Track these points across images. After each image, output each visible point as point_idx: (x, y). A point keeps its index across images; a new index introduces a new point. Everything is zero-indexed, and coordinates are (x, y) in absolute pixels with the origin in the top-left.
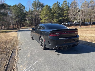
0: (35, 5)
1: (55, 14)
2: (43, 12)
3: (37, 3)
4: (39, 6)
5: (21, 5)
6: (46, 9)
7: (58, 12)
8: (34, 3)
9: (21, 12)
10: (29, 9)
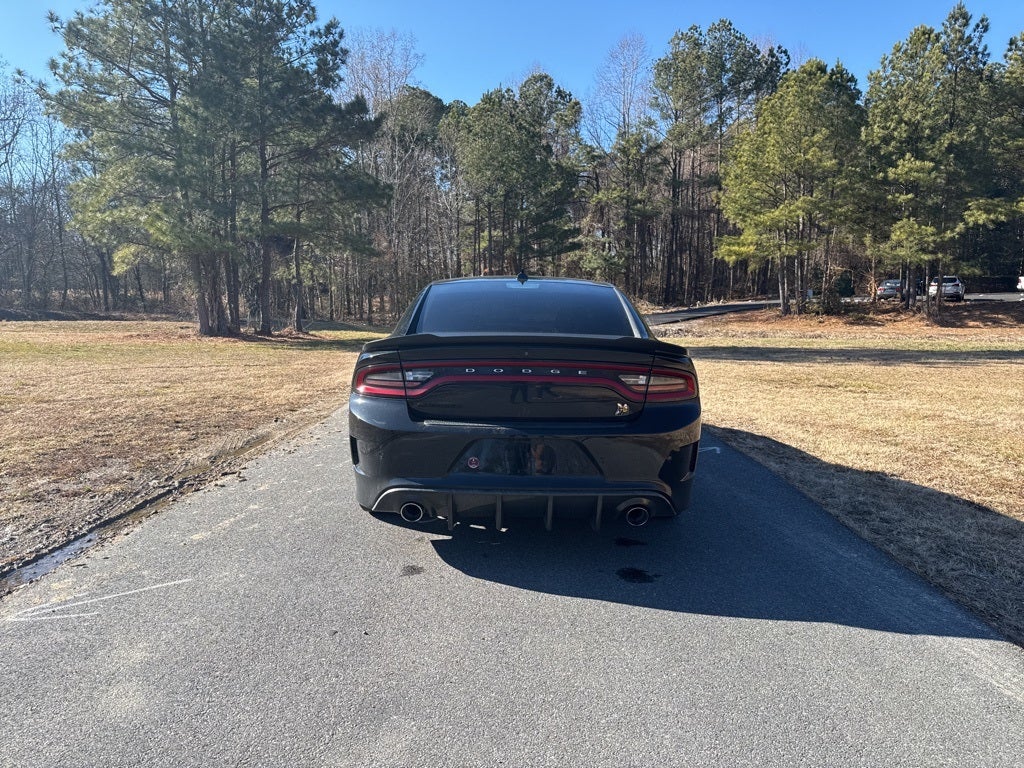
0: (688, 75)
1: (907, 167)
2: (760, 150)
3: (706, 49)
4: (733, 83)
5: (550, 85)
6: (794, 115)
7: (945, 140)
8: (675, 56)
9: (529, 159)
10: (621, 124)
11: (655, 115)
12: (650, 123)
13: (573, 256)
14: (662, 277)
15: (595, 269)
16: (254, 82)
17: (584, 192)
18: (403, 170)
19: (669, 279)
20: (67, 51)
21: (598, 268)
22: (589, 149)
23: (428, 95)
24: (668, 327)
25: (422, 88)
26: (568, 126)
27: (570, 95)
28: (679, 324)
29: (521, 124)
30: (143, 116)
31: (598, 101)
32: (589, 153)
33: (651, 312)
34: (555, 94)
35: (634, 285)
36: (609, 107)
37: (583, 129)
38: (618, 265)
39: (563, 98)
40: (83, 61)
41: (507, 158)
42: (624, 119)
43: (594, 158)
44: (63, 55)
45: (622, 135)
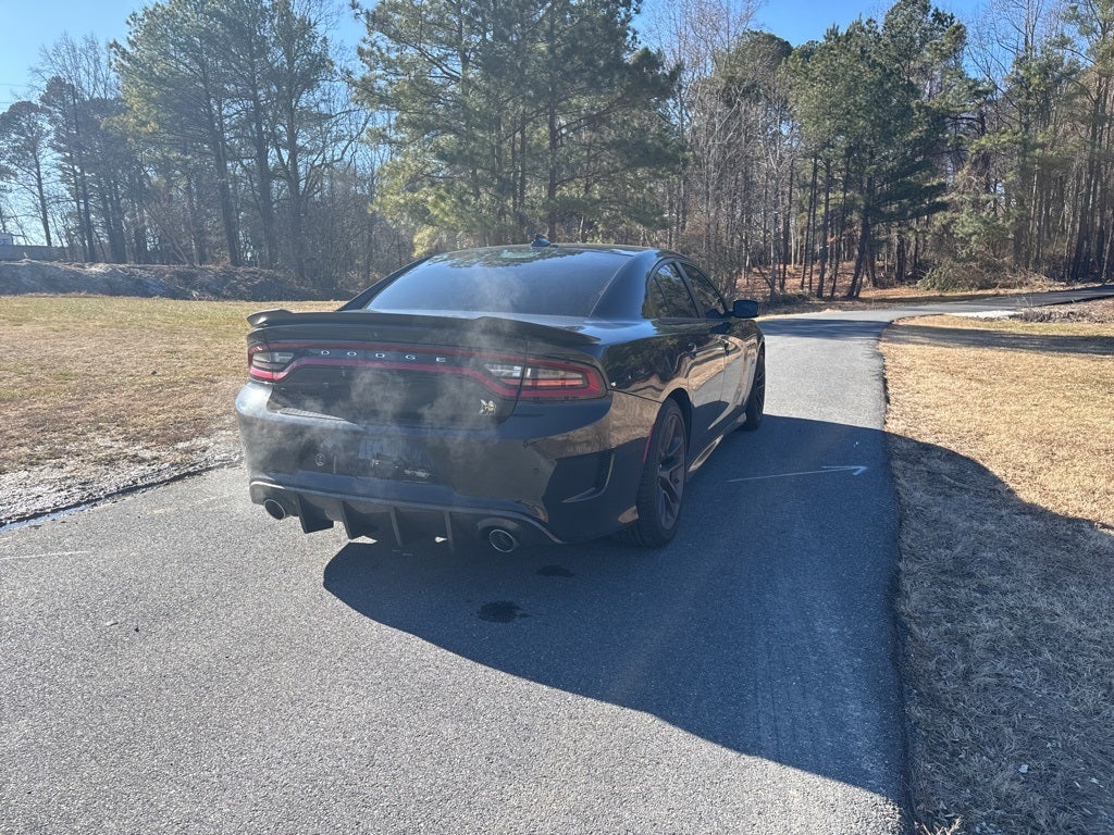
5: (925, 8)
10: (1022, 47)
11: (1071, 30)
12: (1064, 42)
13: (939, 219)
14: (1070, 244)
15: (971, 235)
16: (543, 47)
17: (960, 138)
18: (726, 128)
19: (1080, 245)
20: (367, 36)
21: (975, 233)
22: (971, 84)
23: (772, 38)
24: (1055, 309)
25: (766, 31)
26: (945, 57)
27: (952, 18)
28: (1073, 306)
29: (874, 61)
30: (431, 93)
31: (989, 20)
32: (970, 88)
33: (1047, 289)
34: (931, 19)
35: (1028, 254)
36: (1005, 26)
37: (966, 57)
38: (1003, 229)
39: (941, 22)
40: (382, 45)
41: (854, 104)
42: (1026, 41)
43: (978, 94)
44: (364, 41)
45: (1019, 62)
